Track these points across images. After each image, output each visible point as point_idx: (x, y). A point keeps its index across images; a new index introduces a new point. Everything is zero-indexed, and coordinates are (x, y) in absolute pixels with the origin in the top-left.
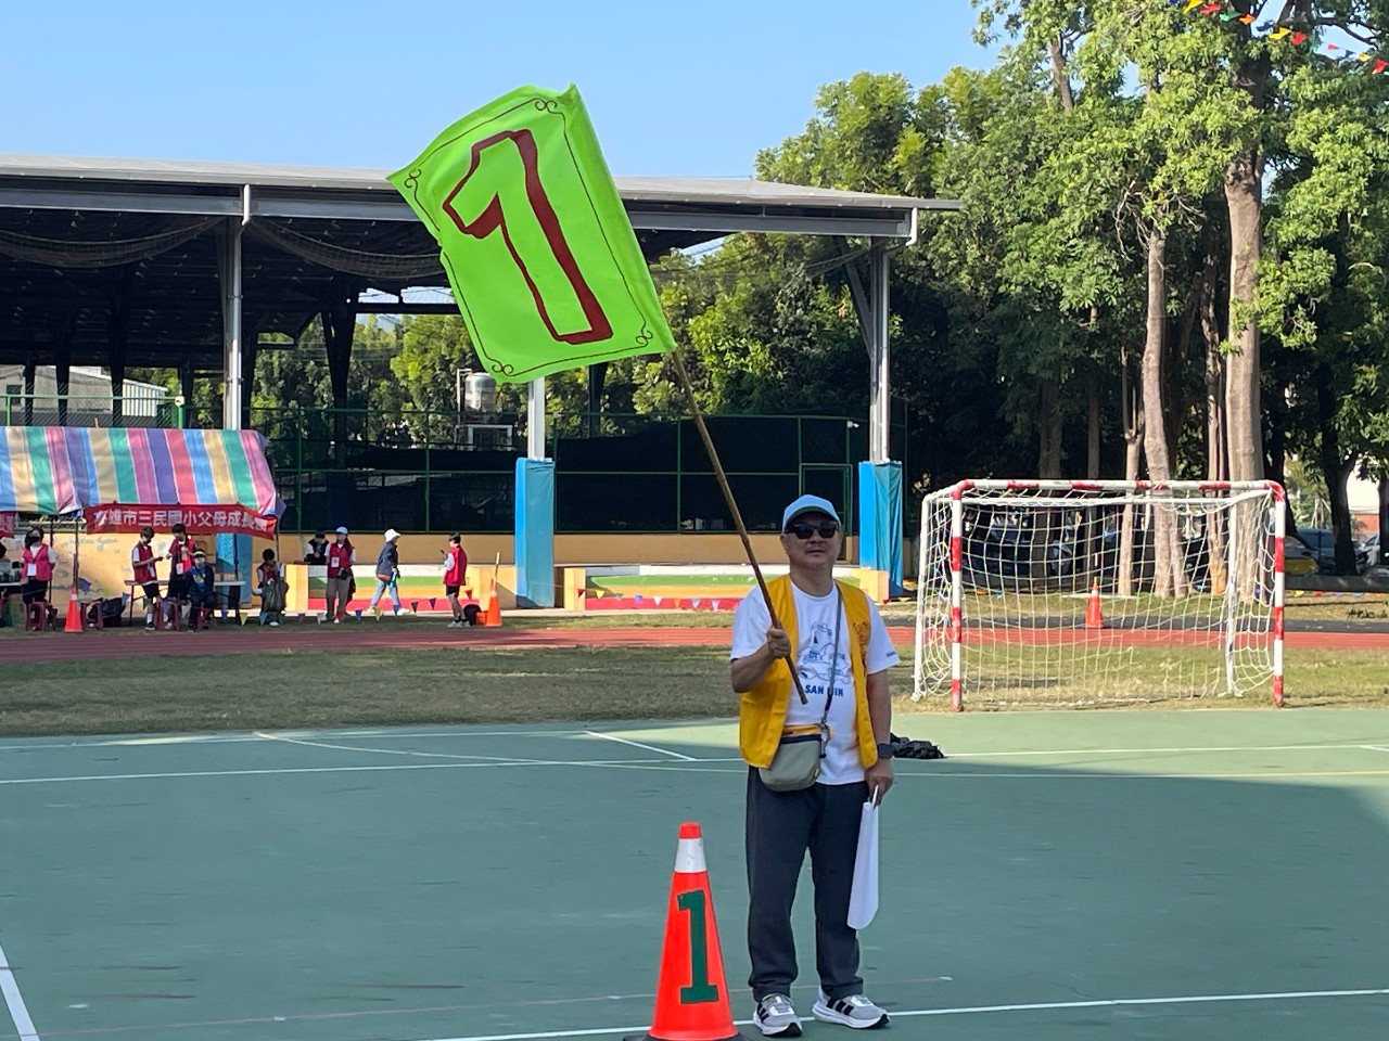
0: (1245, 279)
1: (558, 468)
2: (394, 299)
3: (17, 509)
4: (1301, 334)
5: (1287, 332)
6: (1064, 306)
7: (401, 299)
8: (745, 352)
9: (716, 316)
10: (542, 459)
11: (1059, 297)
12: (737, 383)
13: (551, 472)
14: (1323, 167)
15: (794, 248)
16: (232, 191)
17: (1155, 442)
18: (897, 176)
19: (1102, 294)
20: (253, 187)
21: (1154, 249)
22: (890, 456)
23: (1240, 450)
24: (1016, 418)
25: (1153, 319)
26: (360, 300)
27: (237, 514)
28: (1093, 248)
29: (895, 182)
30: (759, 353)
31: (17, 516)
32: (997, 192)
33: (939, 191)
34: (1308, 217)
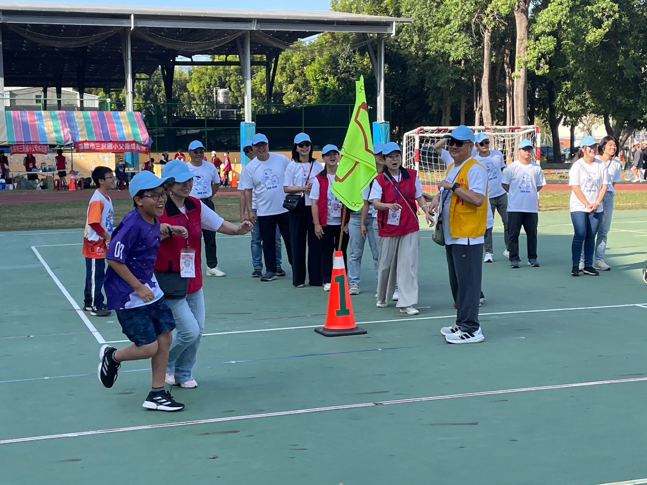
0: (522, 48)
1: (256, 126)
2: (189, 60)
3: (48, 143)
4: (543, 70)
5: (538, 69)
6: (451, 59)
7: (192, 59)
8: (327, 80)
9: (315, 65)
10: (251, 122)
11: (450, 56)
12: (323, 91)
13: (254, 127)
14: (553, 3)
15: (346, 38)
16: (126, 17)
17: (486, 113)
18: (386, 9)
19: (465, 55)
20: (135, 15)
21: (487, 36)
22: (385, 119)
23: (519, 115)
24: (432, 104)
25: (486, 65)
26: (176, 60)
27: (134, 144)
28: (463, 36)
29: (385, 11)
30: (332, 80)
31: (48, 146)
32: (425, 14)
33: (403, 14)
34: (546, 23)
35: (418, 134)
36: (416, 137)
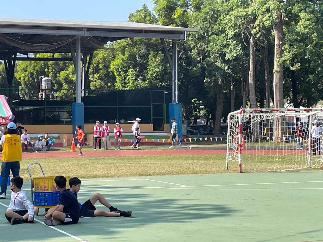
0: (279, 51)
2: (26, 56)
4: (296, 67)
5: (292, 66)
6: (226, 58)
13: (83, 106)
14: (303, 20)
17: (252, 96)
19: (237, 55)
21: (252, 42)
22: (179, 101)
25: (252, 62)
26: (17, 57)
27: (1, 119)
28: (234, 42)
33: (189, 26)
35: (241, 114)
36: (239, 116)
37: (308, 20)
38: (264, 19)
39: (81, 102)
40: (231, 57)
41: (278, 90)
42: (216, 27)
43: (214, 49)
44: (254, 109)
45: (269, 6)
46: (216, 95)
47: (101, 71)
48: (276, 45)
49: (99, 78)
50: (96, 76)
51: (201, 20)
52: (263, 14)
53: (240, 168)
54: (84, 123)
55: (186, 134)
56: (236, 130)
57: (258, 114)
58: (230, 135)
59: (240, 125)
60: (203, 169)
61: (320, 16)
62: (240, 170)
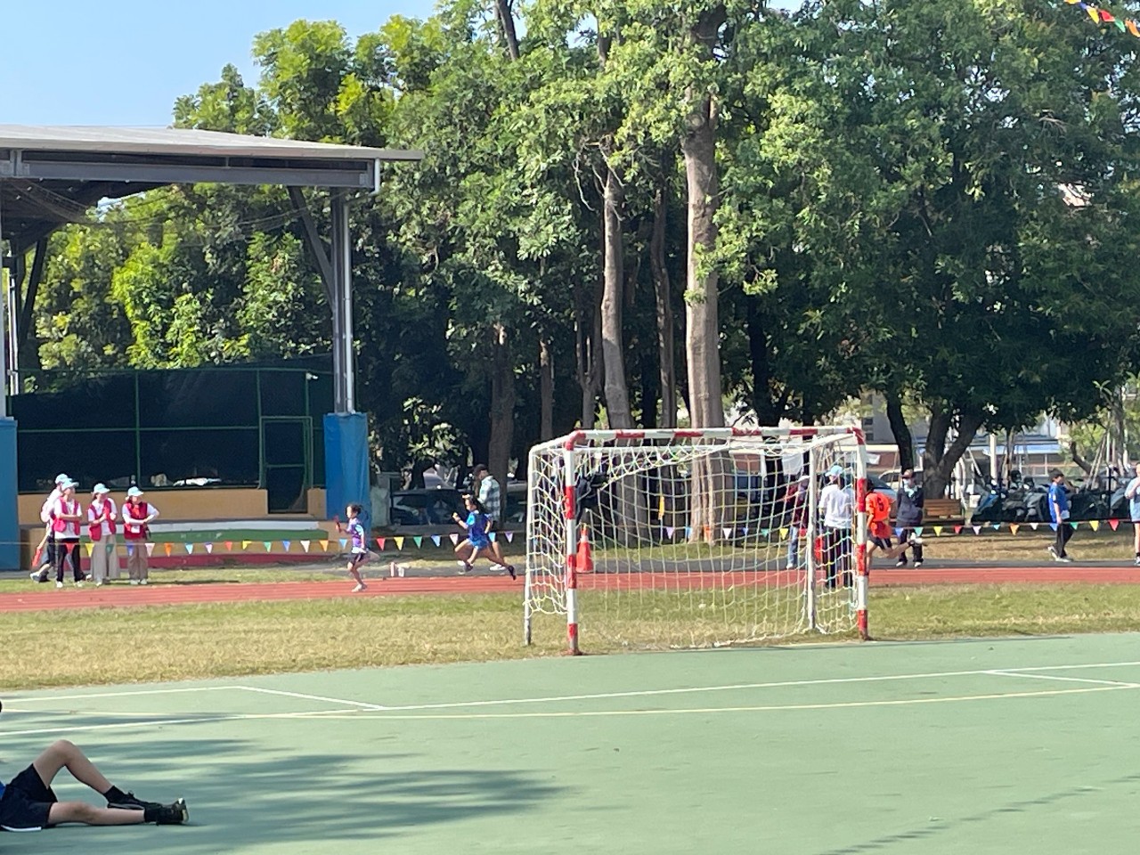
4: (763, 282)
6: (522, 255)
10: (6, 417)
14: (781, 119)
17: (614, 386)
21: (609, 197)
22: (357, 407)
25: (610, 267)
28: (548, 197)
35: (572, 449)
36: (567, 455)
37: (799, 118)
38: (650, 117)
39: (8, 415)
40: (538, 250)
41: (702, 364)
42: (484, 144)
43: (477, 223)
44: (619, 431)
45: (665, 70)
46: (489, 385)
47: (80, 305)
48: (694, 205)
49: (72, 329)
50: (62, 320)
51: (432, 120)
52: (646, 101)
53: (571, 640)
54: (19, 489)
55: (385, 524)
56: (555, 506)
57: (632, 450)
58: (537, 524)
59: (571, 488)
60: (444, 646)
61: (839, 104)
62: (571, 646)
